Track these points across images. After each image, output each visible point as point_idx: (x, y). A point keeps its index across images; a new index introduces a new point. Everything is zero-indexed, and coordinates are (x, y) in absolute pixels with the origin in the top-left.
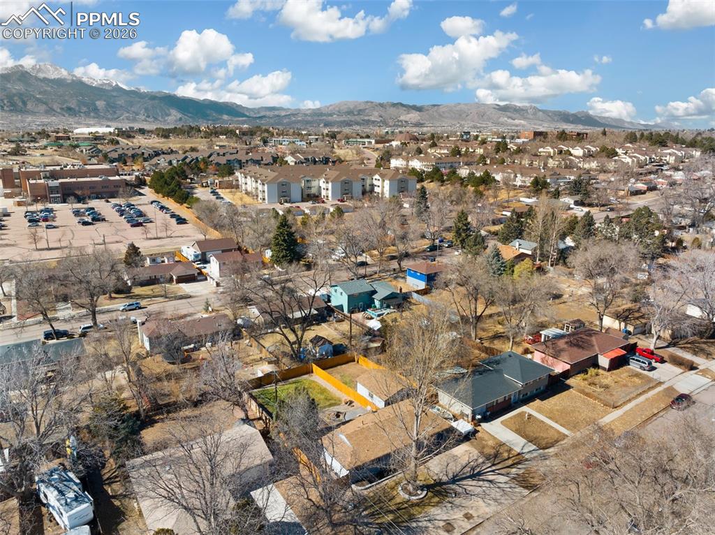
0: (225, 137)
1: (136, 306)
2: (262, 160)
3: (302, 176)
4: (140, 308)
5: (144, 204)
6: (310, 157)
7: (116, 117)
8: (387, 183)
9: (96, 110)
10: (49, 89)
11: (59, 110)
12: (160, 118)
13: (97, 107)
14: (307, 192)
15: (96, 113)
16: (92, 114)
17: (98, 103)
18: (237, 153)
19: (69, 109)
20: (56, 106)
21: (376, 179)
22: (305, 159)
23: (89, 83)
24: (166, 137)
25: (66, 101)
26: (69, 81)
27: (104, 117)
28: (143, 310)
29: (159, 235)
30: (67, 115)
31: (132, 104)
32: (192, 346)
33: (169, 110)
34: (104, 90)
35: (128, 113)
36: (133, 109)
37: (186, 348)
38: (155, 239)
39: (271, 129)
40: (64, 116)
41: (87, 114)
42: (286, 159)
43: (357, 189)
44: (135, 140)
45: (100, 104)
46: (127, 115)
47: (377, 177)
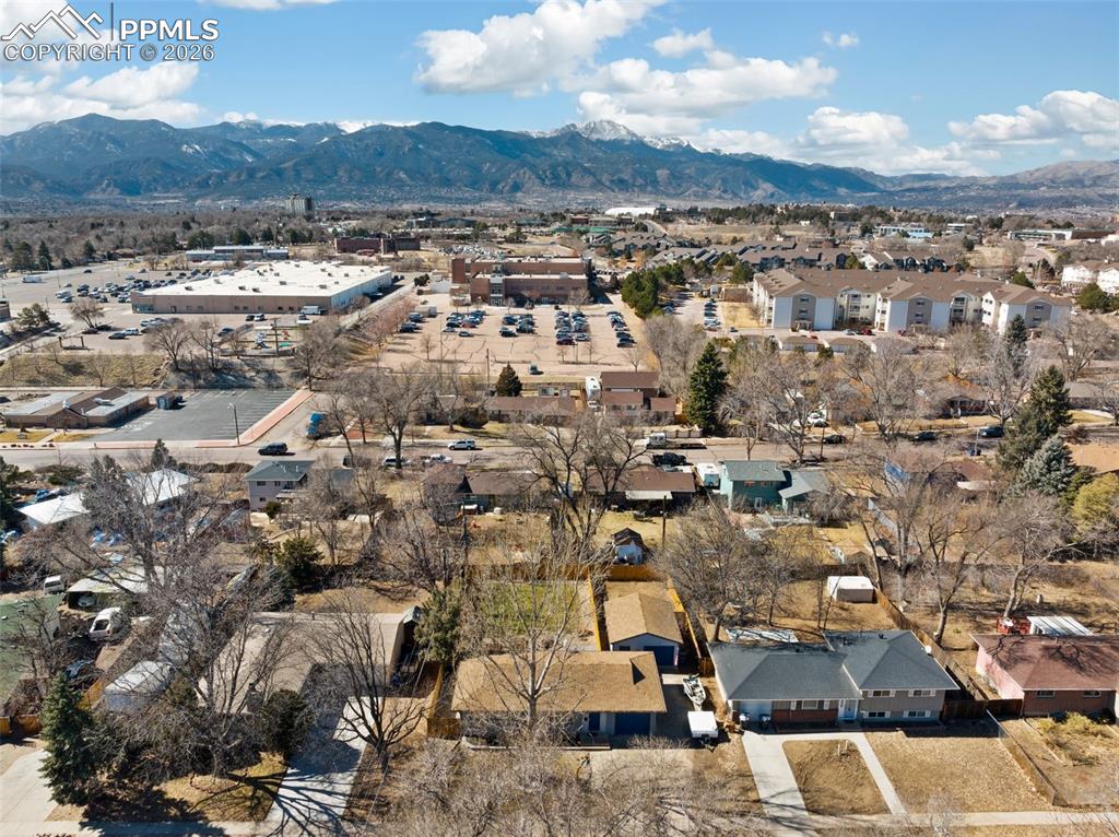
0: (808, 222)
1: (467, 444)
2: (819, 259)
3: (847, 287)
4: (473, 449)
5: (600, 316)
6: (905, 258)
7: (679, 192)
8: (1005, 307)
9: (655, 182)
10: (600, 154)
11: (607, 184)
12: (742, 195)
13: (656, 178)
14: (849, 314)
15: (655, 187)
16: (649, 188)
17: (659, 172)
18: (794, 247)
19: (621, 181)
20: (605, 178)
21: (987, 301)
22: (896, 261)
23: (651, 145)
24: (719, 221)
25: (619, 171)
26: (627, 143)
27: (663, 192)
28: (474, 452)
29: (580, 359)
30: (617, 190)
31: (704, 173)
32: (474, 507)
33: (757, 181)
34: (670, 154)
35: (697, 185)
36: (705, 180)
37: (467, 507)
38: (574, 363)
39: (892, 210)
40: (613, 191)
41: (642, 189)
42: (862, 260)
43: (941, 314)
44: (670, 226)
45: (662, 173)
46: (696, 189)
47: (989, 296)
